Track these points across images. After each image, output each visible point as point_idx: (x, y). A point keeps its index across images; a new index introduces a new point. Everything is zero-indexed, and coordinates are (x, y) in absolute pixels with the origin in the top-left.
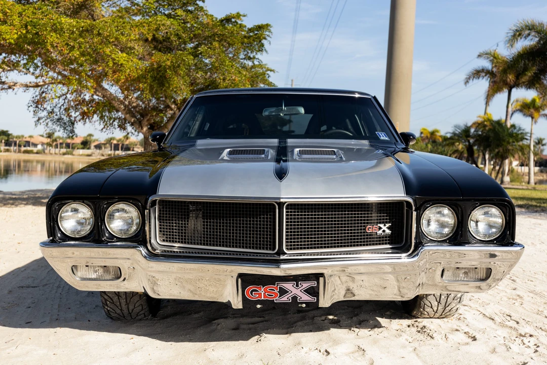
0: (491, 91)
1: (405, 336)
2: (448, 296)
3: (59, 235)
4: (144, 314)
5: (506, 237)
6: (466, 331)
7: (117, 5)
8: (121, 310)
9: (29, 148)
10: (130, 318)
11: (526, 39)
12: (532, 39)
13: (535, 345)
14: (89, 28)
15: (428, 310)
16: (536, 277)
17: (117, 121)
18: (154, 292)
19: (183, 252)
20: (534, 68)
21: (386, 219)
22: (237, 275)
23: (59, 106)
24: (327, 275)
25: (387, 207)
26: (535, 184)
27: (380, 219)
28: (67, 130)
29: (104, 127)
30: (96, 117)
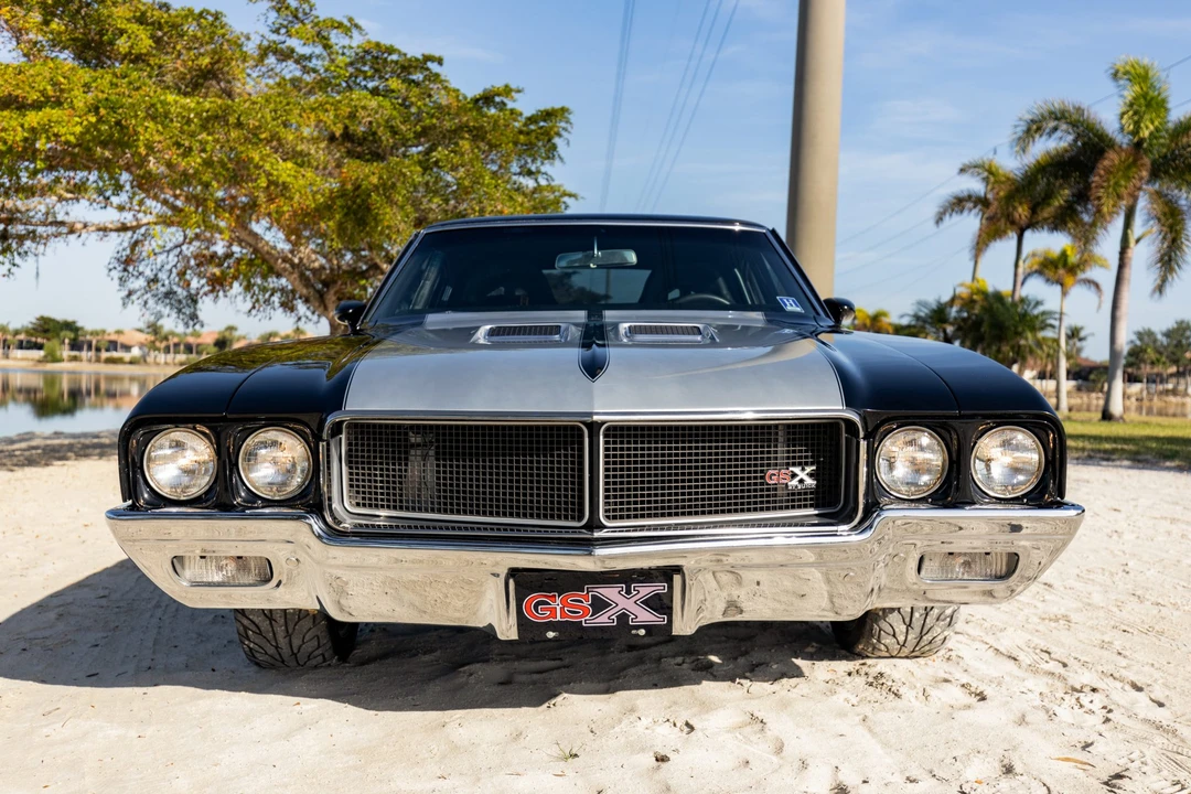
0: (984, 235)
1: (842, 694)
2: (927, 611)
3: (146, 496)
4: (323, 655)
5: (1047, 490)
6: (964, 681)
7: (276, 74)
8: (277, 647)
9: (115, 354)
10: (295, 663)
11: (1050, 136)
12: (1061, 138)
13: (1104, 708)
14: (220, 112)
15: (888, 641)
16: (1091, 577)
17: (278, 294)
18: (342, 609)
19: (397, 527)
20: (1067, 192)
21: (806, 457)
22: (506, 571)
23: (168, 267)
24: (688, 569)
25: (807, 433)
26: (1070, 410)
27: (794, 458)
28: (184, 314)
29: (254, 307)
30: (237, 287)
